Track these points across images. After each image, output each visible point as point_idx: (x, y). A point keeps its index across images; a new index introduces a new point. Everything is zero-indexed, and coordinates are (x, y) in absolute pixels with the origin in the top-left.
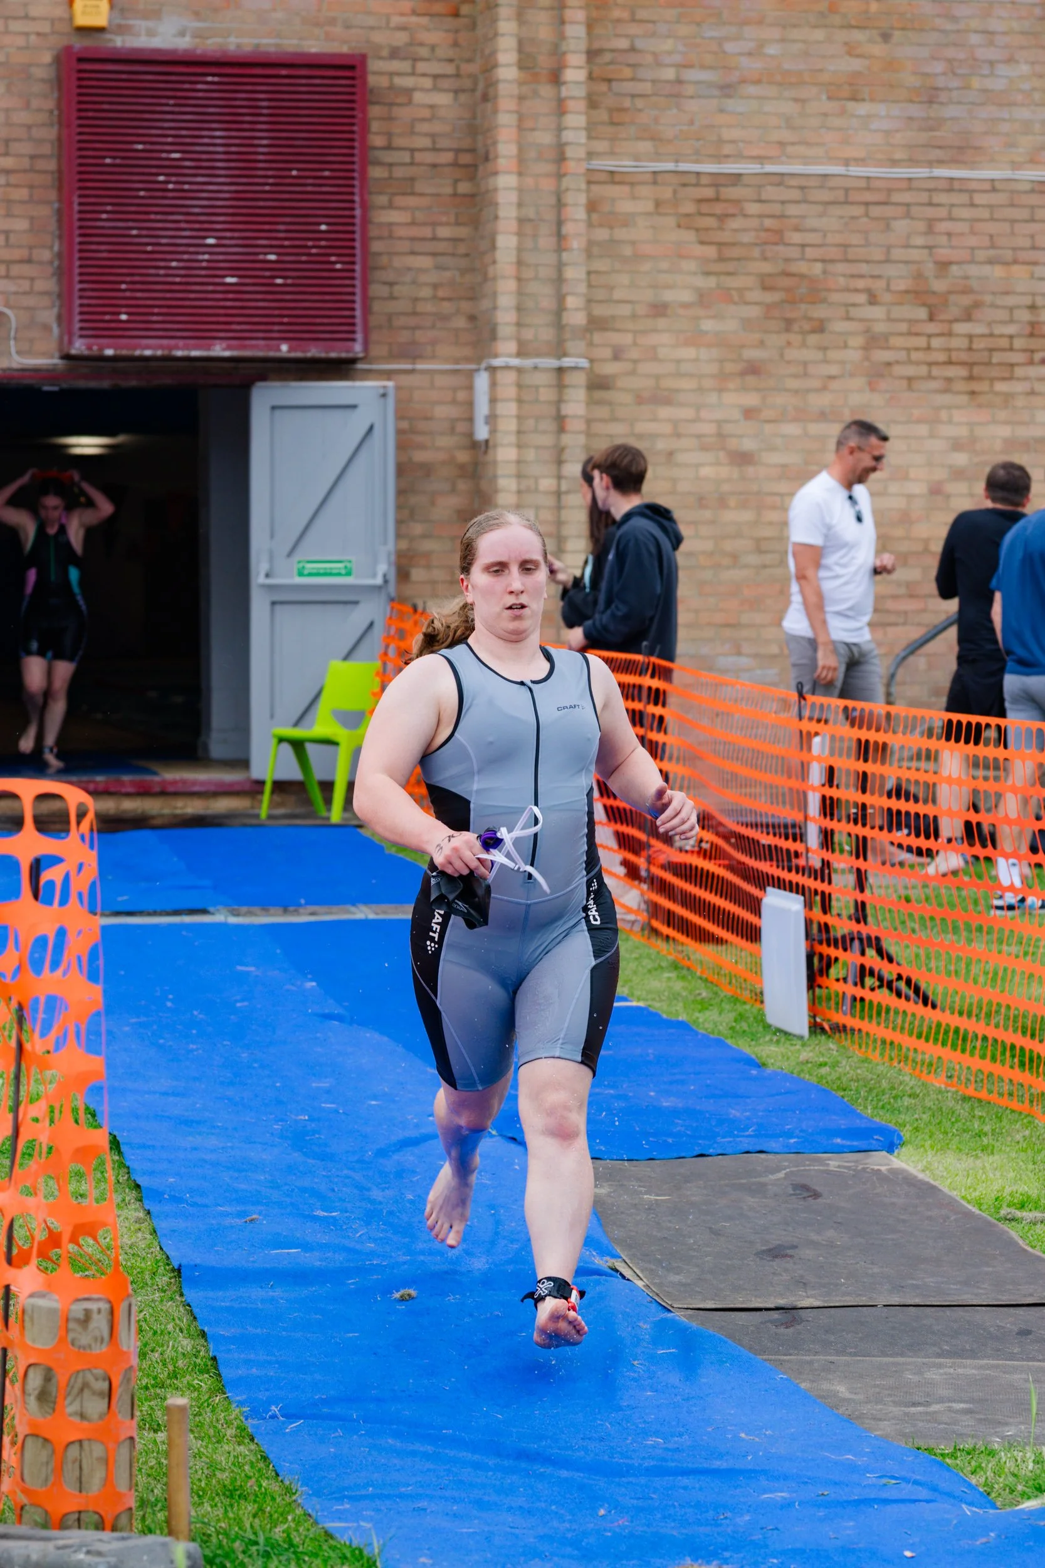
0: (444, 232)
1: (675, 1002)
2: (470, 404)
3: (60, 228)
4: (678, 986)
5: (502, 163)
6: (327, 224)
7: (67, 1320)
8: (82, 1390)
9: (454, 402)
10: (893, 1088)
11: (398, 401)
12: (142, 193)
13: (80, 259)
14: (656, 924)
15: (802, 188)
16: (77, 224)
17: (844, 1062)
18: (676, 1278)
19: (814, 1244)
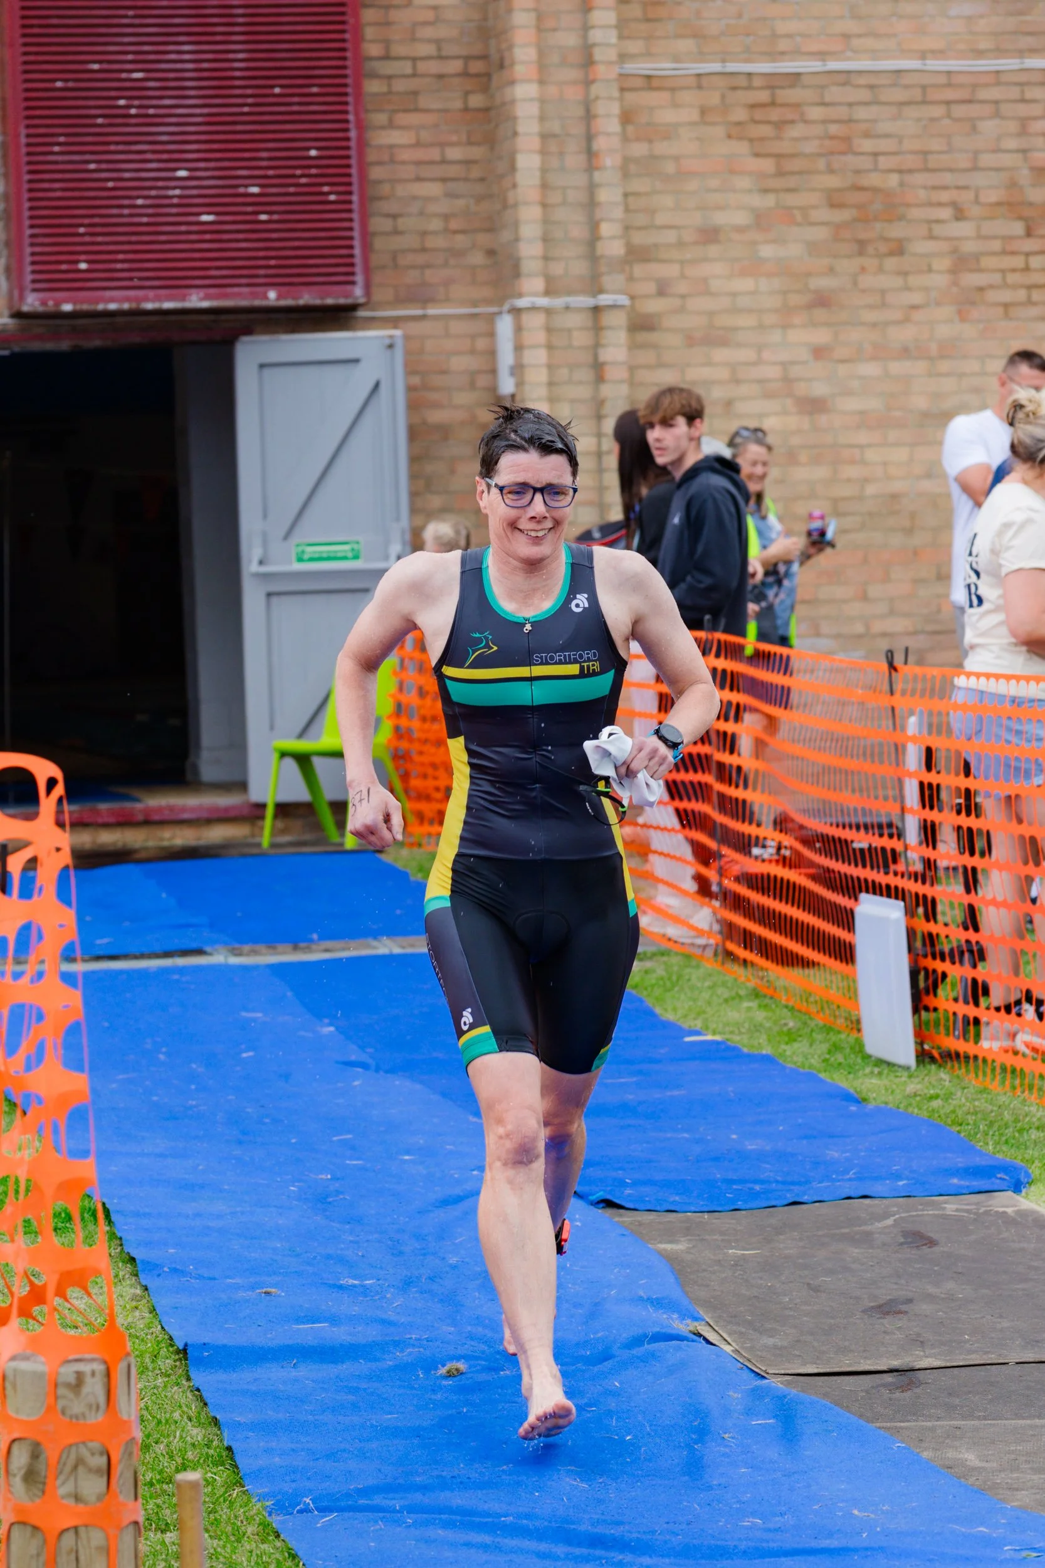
0: (454, 153)
1: (758, 1034)
2: (492, 353)
3: (5, 165)
4: (760, 1016)
5: (520, 70)
6: (317, 149)
7: (56, 1385)
8: (75, 1467)
9: (473, 352)
10: (1017, 1121)
11: (407, 353)
12: (100, 121)
13: (30, 199)
14: (731, 946)
15: (871, 87)
16: (26, 159)
17: (959, 1093)
18: (770, 1341)
19: (931, 1298)
